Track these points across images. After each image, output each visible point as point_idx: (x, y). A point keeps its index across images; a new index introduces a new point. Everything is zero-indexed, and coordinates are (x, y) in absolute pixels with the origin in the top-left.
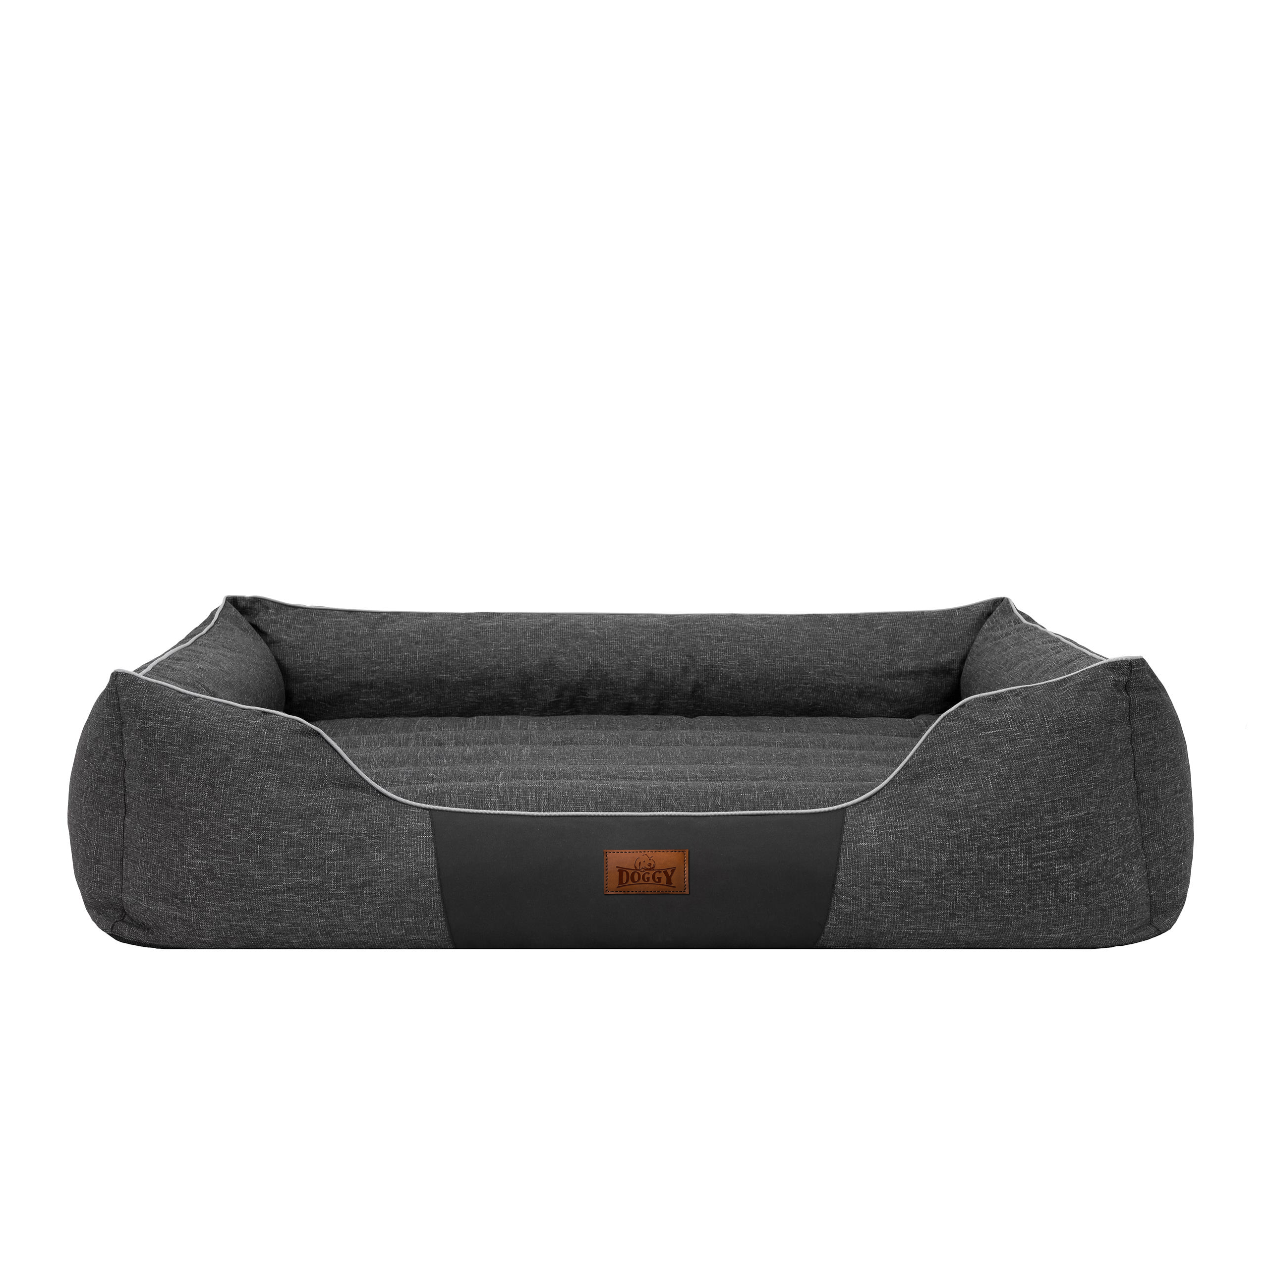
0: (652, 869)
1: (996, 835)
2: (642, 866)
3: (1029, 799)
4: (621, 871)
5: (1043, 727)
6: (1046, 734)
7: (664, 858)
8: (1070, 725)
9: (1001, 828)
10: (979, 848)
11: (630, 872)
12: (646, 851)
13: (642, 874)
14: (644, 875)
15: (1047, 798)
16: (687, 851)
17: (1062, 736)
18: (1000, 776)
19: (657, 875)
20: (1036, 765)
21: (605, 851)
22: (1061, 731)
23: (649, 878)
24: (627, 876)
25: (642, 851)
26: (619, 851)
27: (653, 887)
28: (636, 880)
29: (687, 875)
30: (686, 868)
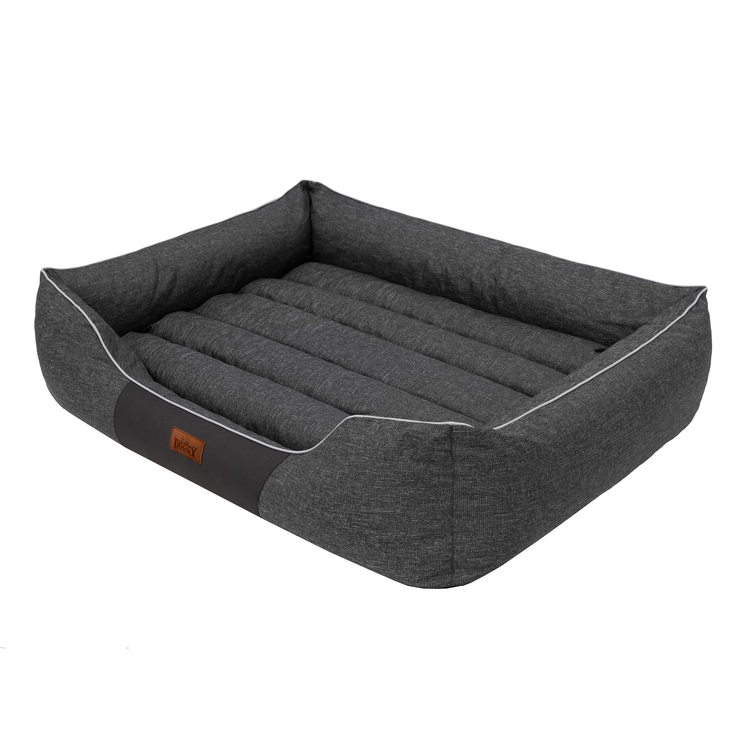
0: (187, 445)
1: (332, 506)
2: (185, 441)
3: (354, 494)
4: (176, 440)
5: (377, 453)
6: (377, 458)
7: (194, 442)
8: (392, 457)
9: (335, 504)
10: (322, 509)
11: (179, 442)
12: (189, 434)
13: (183, 445)
14: (184, 446)
15: (366, 497)
16: (204, 443)
17: (386, 463)
18: (344, 474)
19: (189, 448)
20: (364, 475)
21: (175, 427)
22: (386, 460)
23: (185, 449)
24: (177, 443)
25: (187, 434)
26: (178, 429)
27: (187, 454)
28: (181, 447)
29: (201, 455)
30: (202, 451)
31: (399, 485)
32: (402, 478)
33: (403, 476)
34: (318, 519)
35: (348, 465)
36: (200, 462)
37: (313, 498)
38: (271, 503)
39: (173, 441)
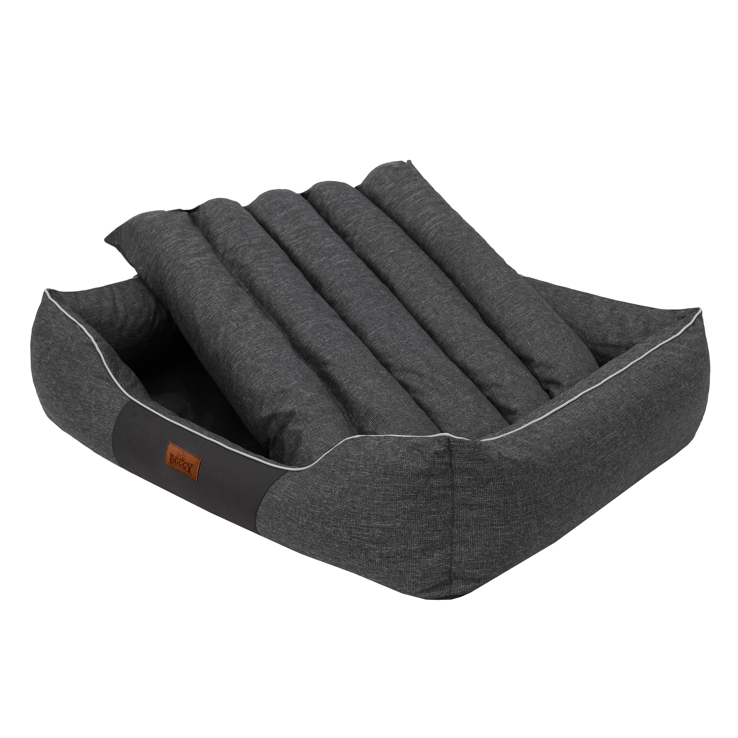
0: (183, 461)
1: (332, 520)
2: (180, 457)
3: (354, 508)
4: (172, 455)
5: (376, 468)
6: (377, 473)
7: (190, 458)
8: (392, 472)
9: (335, 518)
10: (322, 522)
11: (175, 458)
12: (184, 451)
13: (179, 461)
14: (179, 462)
15: (366, 511)
16: (201, 460)
17: (386, 477)
18: (343, 488)
19: (185, 465)
20: (364, 489)
21: (170, 442)
22: (385, 474)
23: (181, 465)
24: (173, 459)
25: (183, 450)
26: (174, 445)
27: (182, 470)
28: (177, 463)
29: (197, 471)
30: (198, 468)
31: (399, 499)
32: (402, 491)
33: (403, 490)
34: (319, 532)
35: (347, 480)
36: (196, 479)
37: (313, 513)
38: (269, 518)
39: (169, 456)
